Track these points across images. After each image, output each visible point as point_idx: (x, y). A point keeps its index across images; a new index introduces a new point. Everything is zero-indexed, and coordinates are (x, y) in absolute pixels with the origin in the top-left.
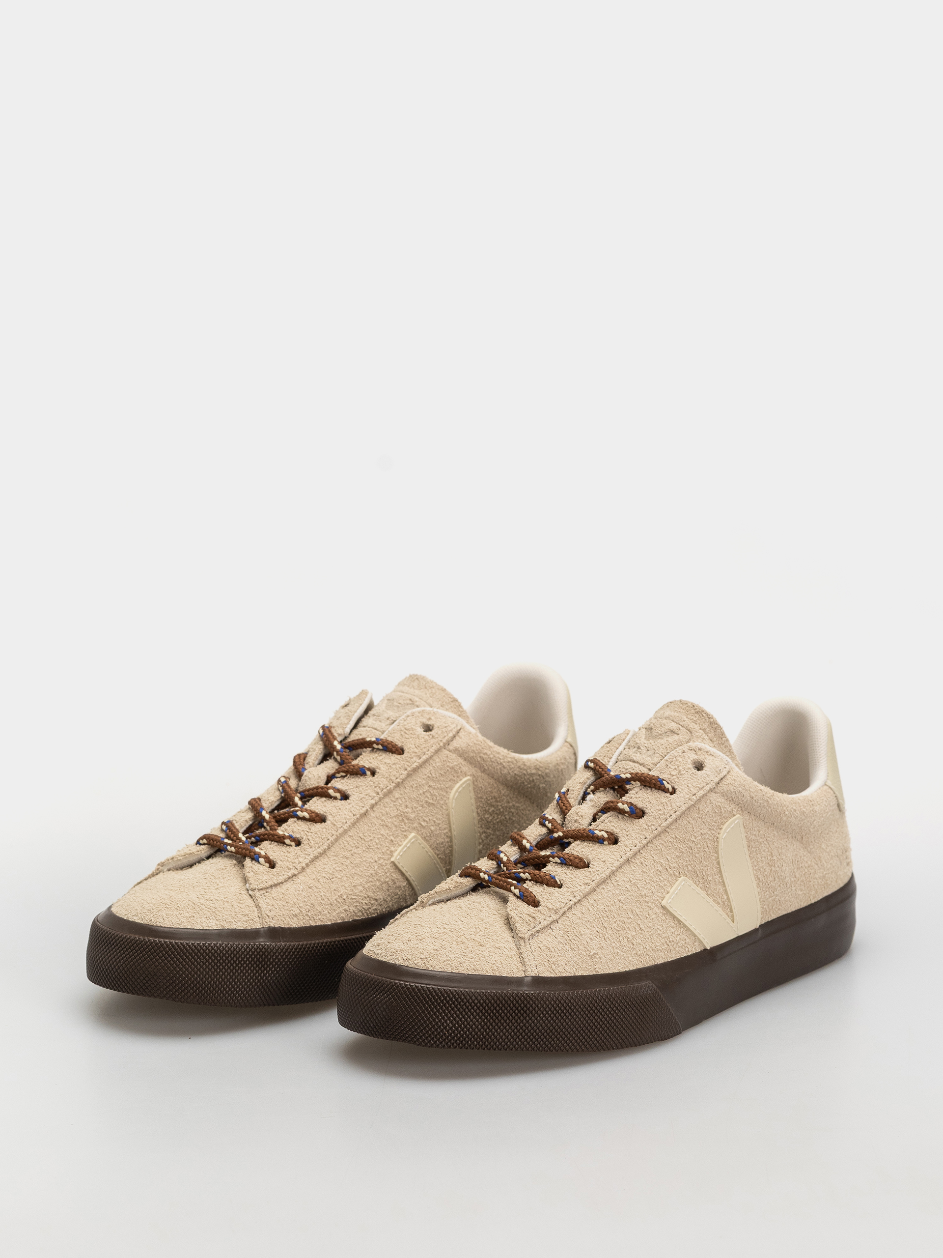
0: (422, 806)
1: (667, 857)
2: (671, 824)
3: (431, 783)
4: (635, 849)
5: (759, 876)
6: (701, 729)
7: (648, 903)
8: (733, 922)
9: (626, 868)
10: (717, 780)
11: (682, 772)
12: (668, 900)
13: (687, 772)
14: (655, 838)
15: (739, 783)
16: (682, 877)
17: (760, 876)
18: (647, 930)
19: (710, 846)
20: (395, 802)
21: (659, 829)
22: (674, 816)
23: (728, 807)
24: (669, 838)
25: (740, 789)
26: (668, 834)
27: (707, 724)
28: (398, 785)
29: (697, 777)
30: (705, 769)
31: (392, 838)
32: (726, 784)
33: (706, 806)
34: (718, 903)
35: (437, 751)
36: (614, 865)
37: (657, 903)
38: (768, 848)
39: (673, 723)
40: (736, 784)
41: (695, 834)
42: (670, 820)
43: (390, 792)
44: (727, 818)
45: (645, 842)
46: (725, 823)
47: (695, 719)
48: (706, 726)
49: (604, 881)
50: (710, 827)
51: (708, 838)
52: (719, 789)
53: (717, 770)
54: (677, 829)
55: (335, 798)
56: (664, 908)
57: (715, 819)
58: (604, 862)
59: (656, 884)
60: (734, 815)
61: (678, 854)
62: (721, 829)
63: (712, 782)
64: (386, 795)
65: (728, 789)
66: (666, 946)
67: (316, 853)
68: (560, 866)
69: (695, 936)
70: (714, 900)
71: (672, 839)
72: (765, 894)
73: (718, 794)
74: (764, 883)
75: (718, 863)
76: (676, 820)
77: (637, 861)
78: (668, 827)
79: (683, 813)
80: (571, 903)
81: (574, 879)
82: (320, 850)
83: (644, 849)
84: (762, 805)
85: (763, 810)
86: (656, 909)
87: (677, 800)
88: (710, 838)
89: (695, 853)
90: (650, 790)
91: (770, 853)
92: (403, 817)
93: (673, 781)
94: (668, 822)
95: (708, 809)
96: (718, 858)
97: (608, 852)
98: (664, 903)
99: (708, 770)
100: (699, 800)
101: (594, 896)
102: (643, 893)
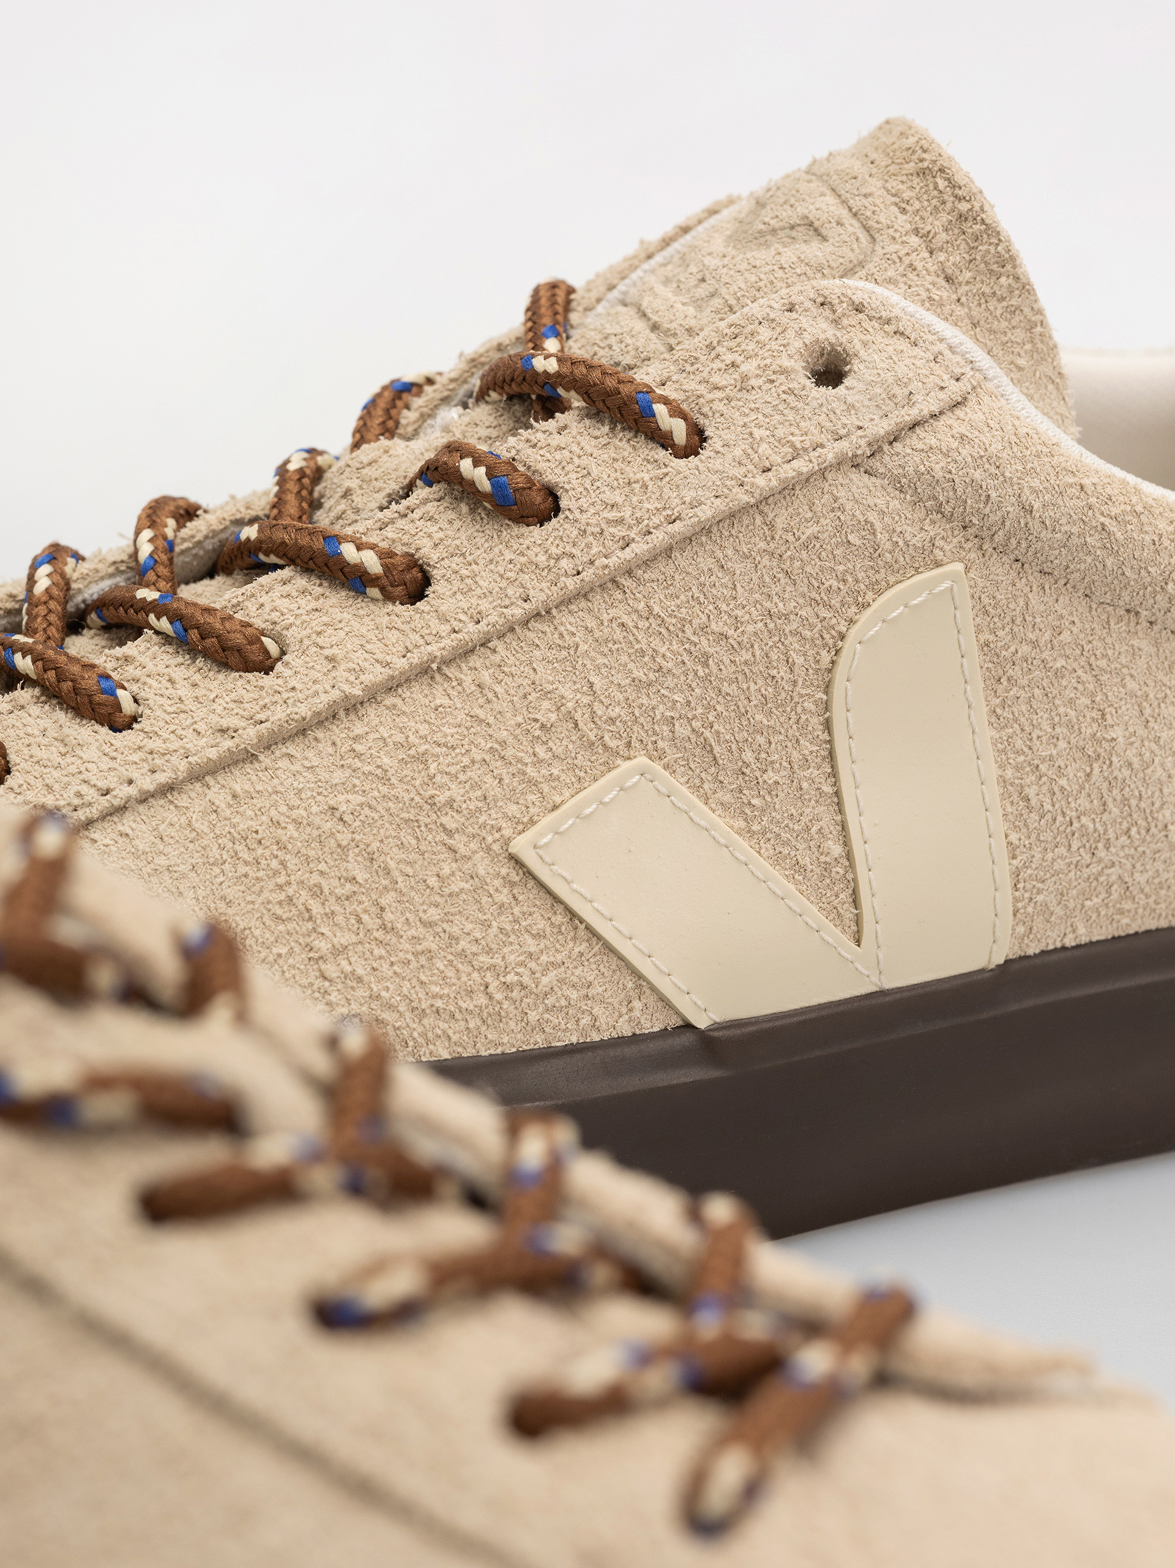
1: (592, 679)
2: (647, 563)
4: (471, 631)
5: (1027, 790)
6: (916, 232)
7: (449, 833)
8: (858, 942)
9: (416, 693)
10: (882, 427)
11: (753, 382)
12: (542, 835)
13: (772, 381)
14: (566, 601)
15: (977, 451)
16: (642, 760)
17: (1031, 792)
18: (412, 932)
19: (800, 660)
21: (588, 575)
22: (659, 538)
23: (915, 529)
24: (619, 612)
25: (978, 475)
26: (620, 597)
27: (944, 218)
29: (800, 405)
30: (848, 382)
32: (920, 446)
33: (809, 515)
34: (798, 867)
36: (363, 678)
37: (490, 839)
38: (1093, 695)
39: (830, 199)
40: (964, 452)
41: (739, 613)
42: (640, 548)
44: (900, 571)
45: (517, 612)
46: (889, 586)
47: (906, 195)
48: (936, 224)
49: (302, 731)
50: (814, 595)
51: (795, 633)
52: (888, 461)
53: (896, 390)
54: (667, 583)
56: (516, 861)
57: (841, 568)
58: (330, 659)
59: (512, 769)
60: (938, 564)
61: (639, 674)
62: (866, 606)
63: (860, 433)
65: (922, 468)
66: (483, 1000)
68: (171, 651)
69: (637, 975)
70: (777, 859)
71: (635, 617)
72: (1050, 856)
73: (878, 482)
74: (1049, 817)
75: (828, 725)
76: (668, 552)
77: (468, 679)
78: (629, 573)
79: (705, 530)
80: (132, 791)
81: (190, 705)
83: (509, 637)
84: (1075, 540)
85: (1080, 562)
86: (482, 866)
87: (691, 479)
88: (808, 634)
89: (722, 680)
90: (606, 429)
91: (1095, 714)
93: (705, 410)
94: (628, 554)
95: (815, 529)
96: (827, 707)
97: (364, 627)
98: (521, 845)
99: (861, 386)
100: (788, 489)
101: (239, 781)
102: (441, 799)
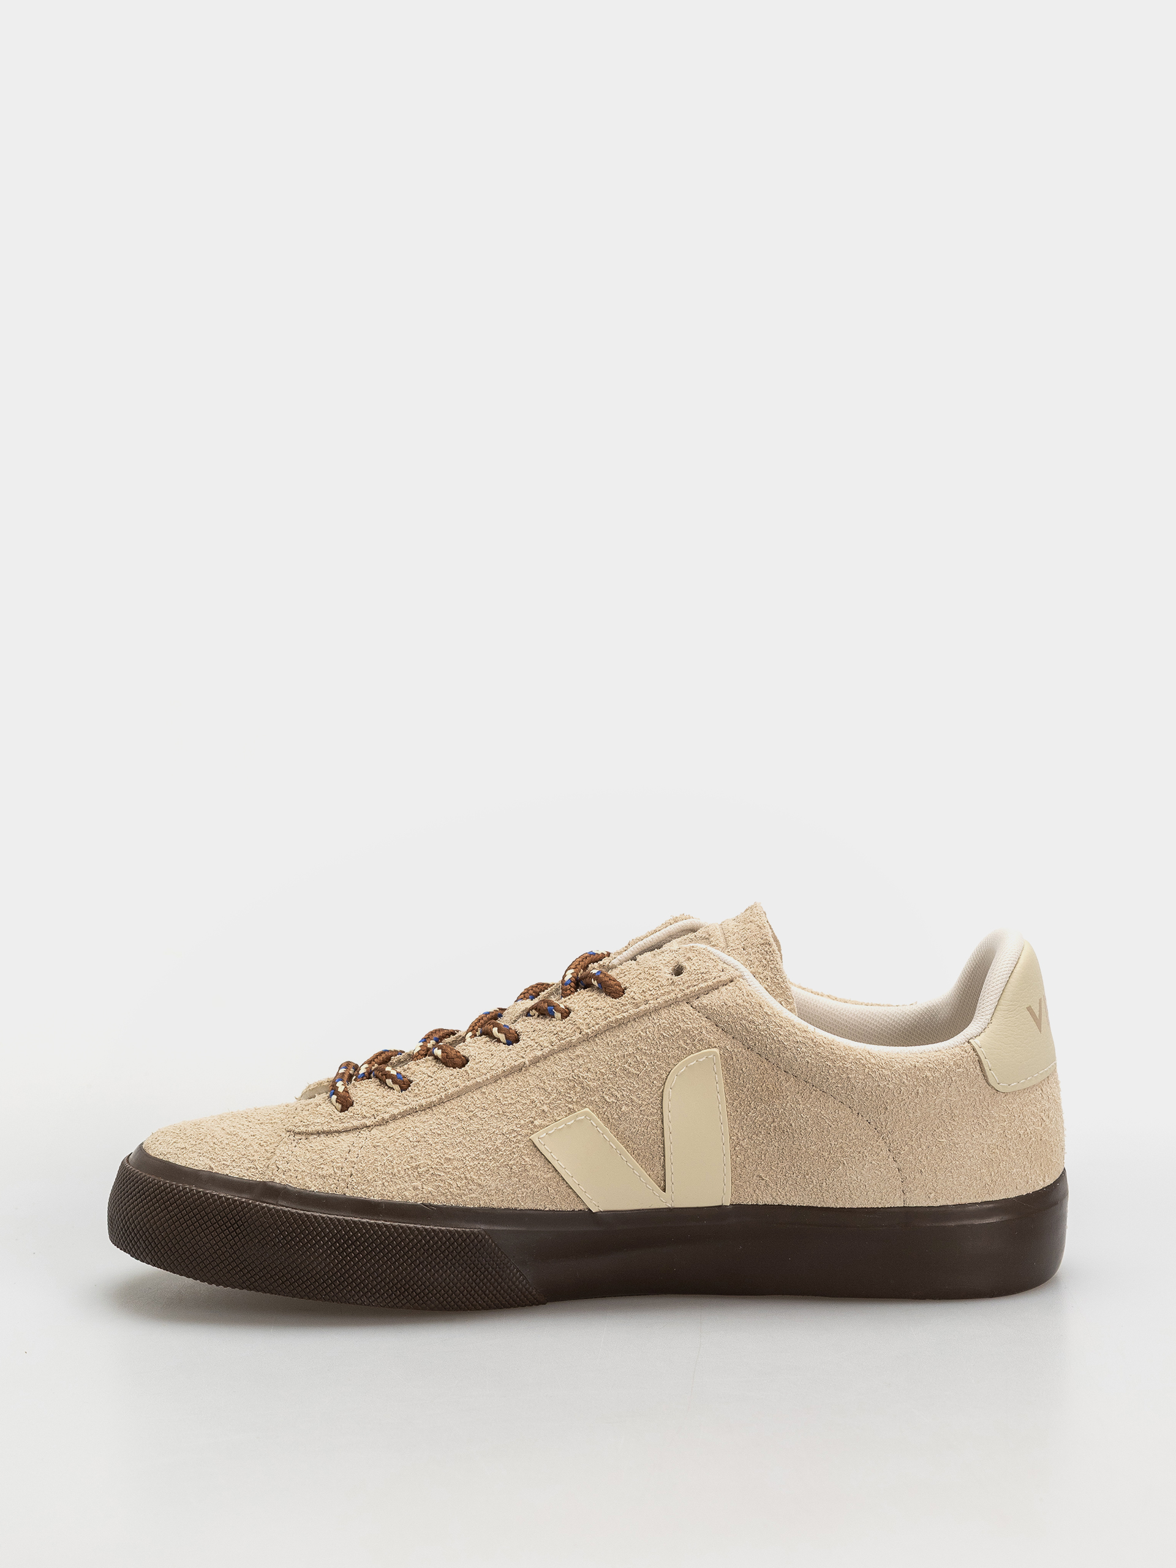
0: (615, 1073)
3: (641, 1045)
8: (664, 1190)
16: (587, 1110)
20: (572, 1060)
28: (587, 1039)
29: (663, 981)
30: (683, 974)
31: (545, 1108)
35: (668, 1005)
43: (571, 1046)
46: (692, 1053)
55: (499, 1041)
62: (681, 1059)
64: (563, 1049)
67: (414, 1104)
75: (661, 1103)
81: (434, 1079)
82: (423, 1102)
92: (576, 1081)
